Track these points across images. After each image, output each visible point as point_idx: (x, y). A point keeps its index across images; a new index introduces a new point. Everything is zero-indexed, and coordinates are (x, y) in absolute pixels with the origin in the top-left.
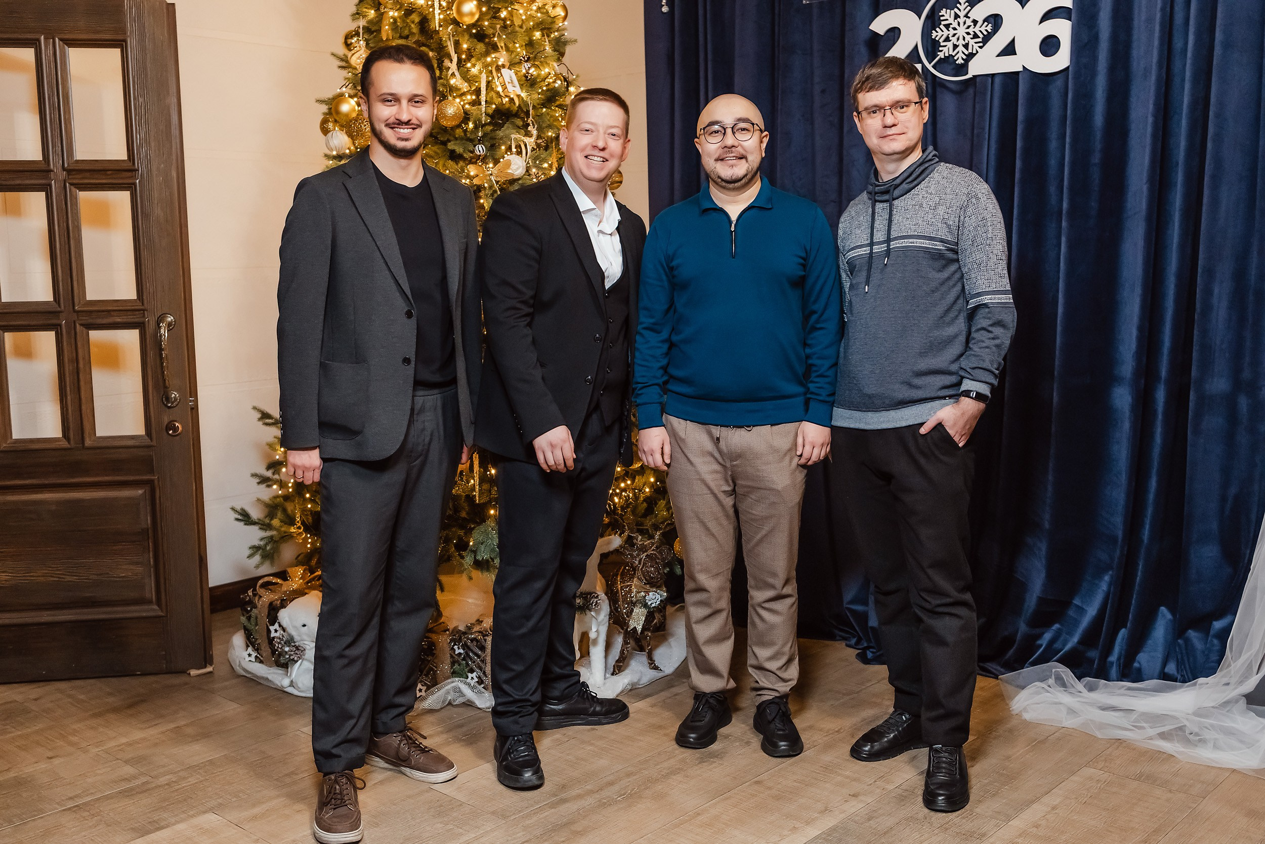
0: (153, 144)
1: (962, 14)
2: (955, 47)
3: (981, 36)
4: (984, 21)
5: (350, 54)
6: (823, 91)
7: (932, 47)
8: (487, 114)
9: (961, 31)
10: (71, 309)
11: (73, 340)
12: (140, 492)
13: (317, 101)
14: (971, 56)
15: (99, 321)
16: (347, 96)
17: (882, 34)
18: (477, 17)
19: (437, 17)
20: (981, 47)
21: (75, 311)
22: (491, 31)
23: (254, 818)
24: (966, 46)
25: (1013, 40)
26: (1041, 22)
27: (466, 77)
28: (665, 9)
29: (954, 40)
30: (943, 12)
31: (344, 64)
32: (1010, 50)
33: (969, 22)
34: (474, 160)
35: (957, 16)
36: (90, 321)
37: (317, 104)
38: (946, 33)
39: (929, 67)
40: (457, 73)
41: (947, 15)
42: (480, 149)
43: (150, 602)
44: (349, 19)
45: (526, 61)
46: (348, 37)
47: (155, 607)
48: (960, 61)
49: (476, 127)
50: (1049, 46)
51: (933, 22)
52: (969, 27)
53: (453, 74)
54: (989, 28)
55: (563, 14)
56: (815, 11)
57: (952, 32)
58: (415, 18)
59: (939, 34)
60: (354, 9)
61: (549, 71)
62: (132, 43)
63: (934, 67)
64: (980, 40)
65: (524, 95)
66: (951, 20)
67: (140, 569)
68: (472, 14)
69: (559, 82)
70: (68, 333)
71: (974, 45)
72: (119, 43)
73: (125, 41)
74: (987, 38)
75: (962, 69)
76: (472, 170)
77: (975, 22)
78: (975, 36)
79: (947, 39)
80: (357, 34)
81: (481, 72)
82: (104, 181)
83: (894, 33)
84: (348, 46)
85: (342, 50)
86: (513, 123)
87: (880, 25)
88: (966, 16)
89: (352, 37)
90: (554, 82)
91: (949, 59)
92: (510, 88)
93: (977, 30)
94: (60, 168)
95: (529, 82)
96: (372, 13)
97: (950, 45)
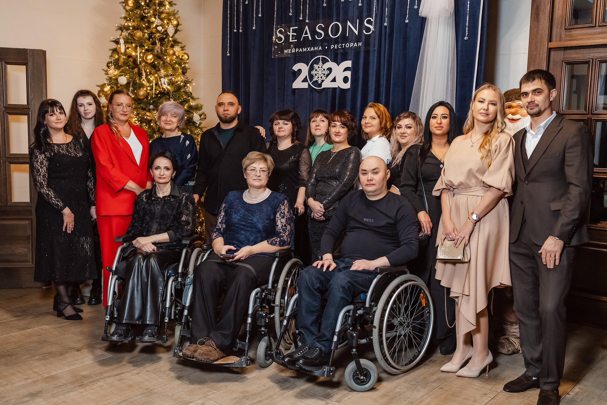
0: (36, 99)
1: (320, 66)
2: (318, 77)
3: (326, 74)
4: (327, 70)
5: (109, 70)
6: (278, 89)
7: (311, 77)
8: (155, 94)
9: (320, 72)
10: (4, 156)
11: (5, 168)
12: (27, 222)
13: (97, 86)
14: (323, 81)
15: (14, 161)
16: (107, 85)
17: (296, 71)
18: (153, 60)
19: (139, 60)
20: (326, 78)
21: (6, 157)
22: (158, 65)
23: (61, 327)
24: (321, 77)
25: (335, 77)
26: (344, 71)
27: (149, 81)
28: (228, 55)
29: (318, 75)
30: (315, 65)
31: (107, 73)
32: (334, 80)
33: (322, 70)
34: (149, 111)
35: (319, 67)
36: (12, 161)
37: (97, 87)
38: (315, 72)
39: (310, 83)
40: (145, 80)
41: (316, 66)
42: (151, 107)
43: (29, 262)
44: (109, 57)
45: (170, 76)
46: (108, 63)
47: (31, 263)
48: (320, 83)
49: (151, 99)
50: (345, 80)
51: (311, 69)
52: (322, 71)
53: (144, 80)
54: (328, 72)
55: (187, 58)
56: (276, 60)
57: (317, 72)
58: (131, 59)
59: (313, 72)
60: (110, 54)
61: (179, 79)
62: (30, 64)
63: (312, 84)
64: (326, 76)
65: (169, 87)
66: (317, 68)
67: (26, 250)
68: (151, 59)
69: (182, 83)
70: (3, 165)
71: (324, 78)
72: (26, 64)
73: (27, 63)
74: (328, 75)
75: (320, 85)
76: (148, 114)
77: (324, 70)
78: (324, 74)
79: (316, 75)
80: (111, 63)
81: (153, 80)
82: (18, 112)
83: (300, 71)
84: (108, 67)
85: (106, 68)
86: (166, 97)
87: (296, 68)
88: (321, 67)
89: (109, 64)
90: (180, 83)
91: (316, 81)
92: (163, 85)
93: (325, 72)
94: (2, 107)
95: (171, 83)
96: (117, 56)
97: (317, 76)
